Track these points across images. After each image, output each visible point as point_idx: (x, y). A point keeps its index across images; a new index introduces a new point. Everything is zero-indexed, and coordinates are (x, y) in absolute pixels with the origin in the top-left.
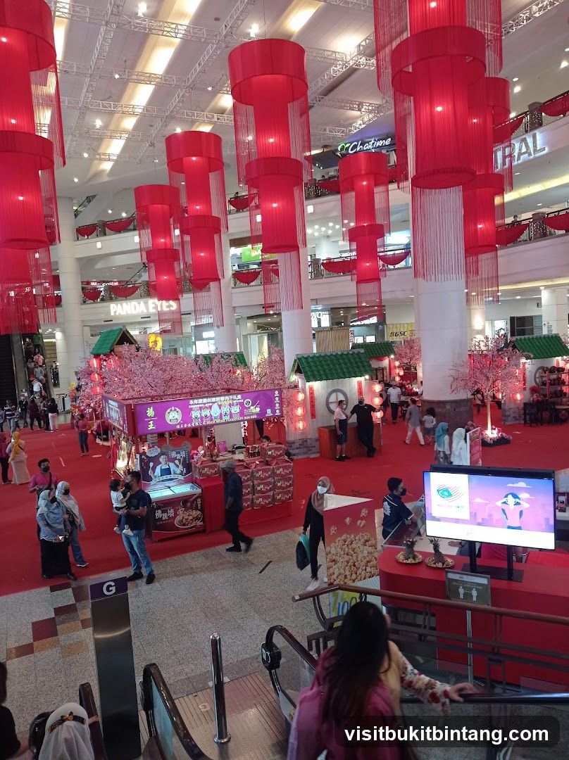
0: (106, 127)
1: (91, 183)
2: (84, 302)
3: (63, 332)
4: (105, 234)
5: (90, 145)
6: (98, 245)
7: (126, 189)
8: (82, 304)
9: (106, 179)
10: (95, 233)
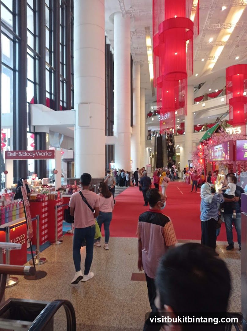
0: (215, 41)
1: (204, 76)
2: (194, 132)
3: (184, 147)
4: (207, 100)
5: (205, 54)
6: (203, 105)
7: (219, 78)
8: (193, 133)
9: (210, 72)
10: (202, 100)
